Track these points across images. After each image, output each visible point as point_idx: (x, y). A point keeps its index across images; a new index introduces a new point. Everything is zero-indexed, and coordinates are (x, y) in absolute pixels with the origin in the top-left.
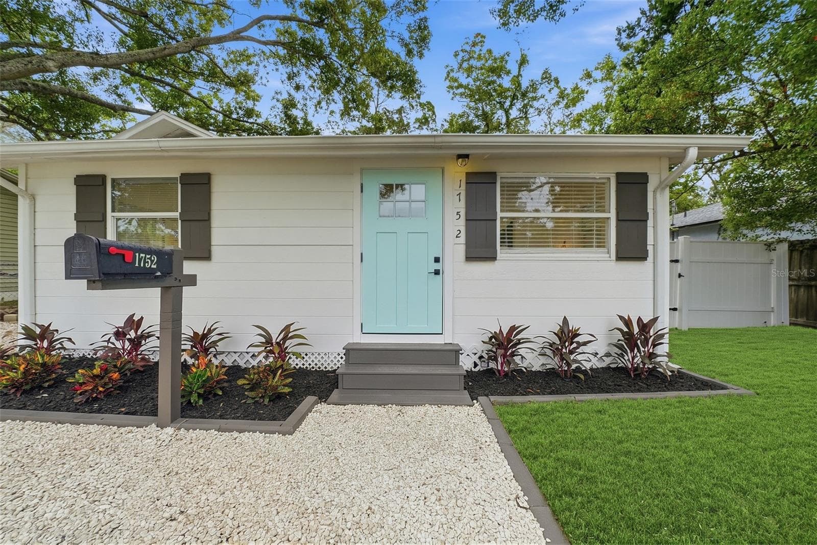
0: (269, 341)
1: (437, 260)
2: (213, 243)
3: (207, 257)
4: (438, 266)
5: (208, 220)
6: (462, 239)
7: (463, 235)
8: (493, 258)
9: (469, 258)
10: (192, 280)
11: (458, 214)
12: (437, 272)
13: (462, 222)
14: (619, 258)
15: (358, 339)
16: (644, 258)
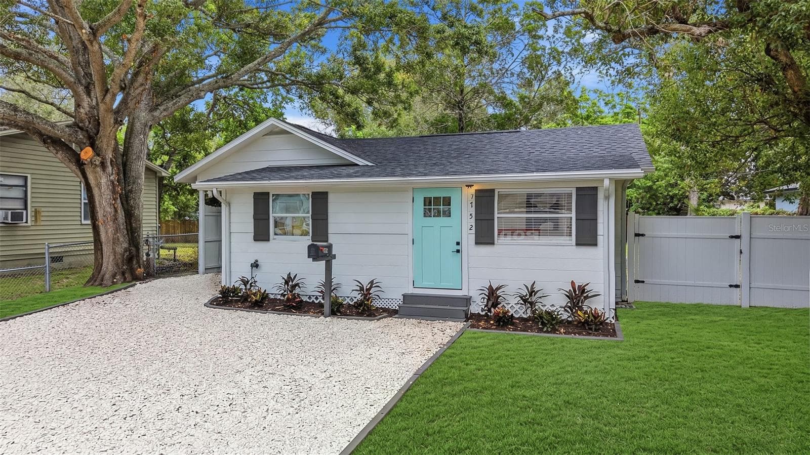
0: (362, 289)
1: (458, 244)
2: (329, 232)
3: (326, 241)
4: (458, 247)
5: (327, 219)
6: (473, 231)
7: (474, 228)
8: (492, 243)
9: (477, 243)
11: (471, 215)
12: (458, 251)
13: (473, 221)
14: (577, 244)
15: (411, 290)
16: (596, 245)
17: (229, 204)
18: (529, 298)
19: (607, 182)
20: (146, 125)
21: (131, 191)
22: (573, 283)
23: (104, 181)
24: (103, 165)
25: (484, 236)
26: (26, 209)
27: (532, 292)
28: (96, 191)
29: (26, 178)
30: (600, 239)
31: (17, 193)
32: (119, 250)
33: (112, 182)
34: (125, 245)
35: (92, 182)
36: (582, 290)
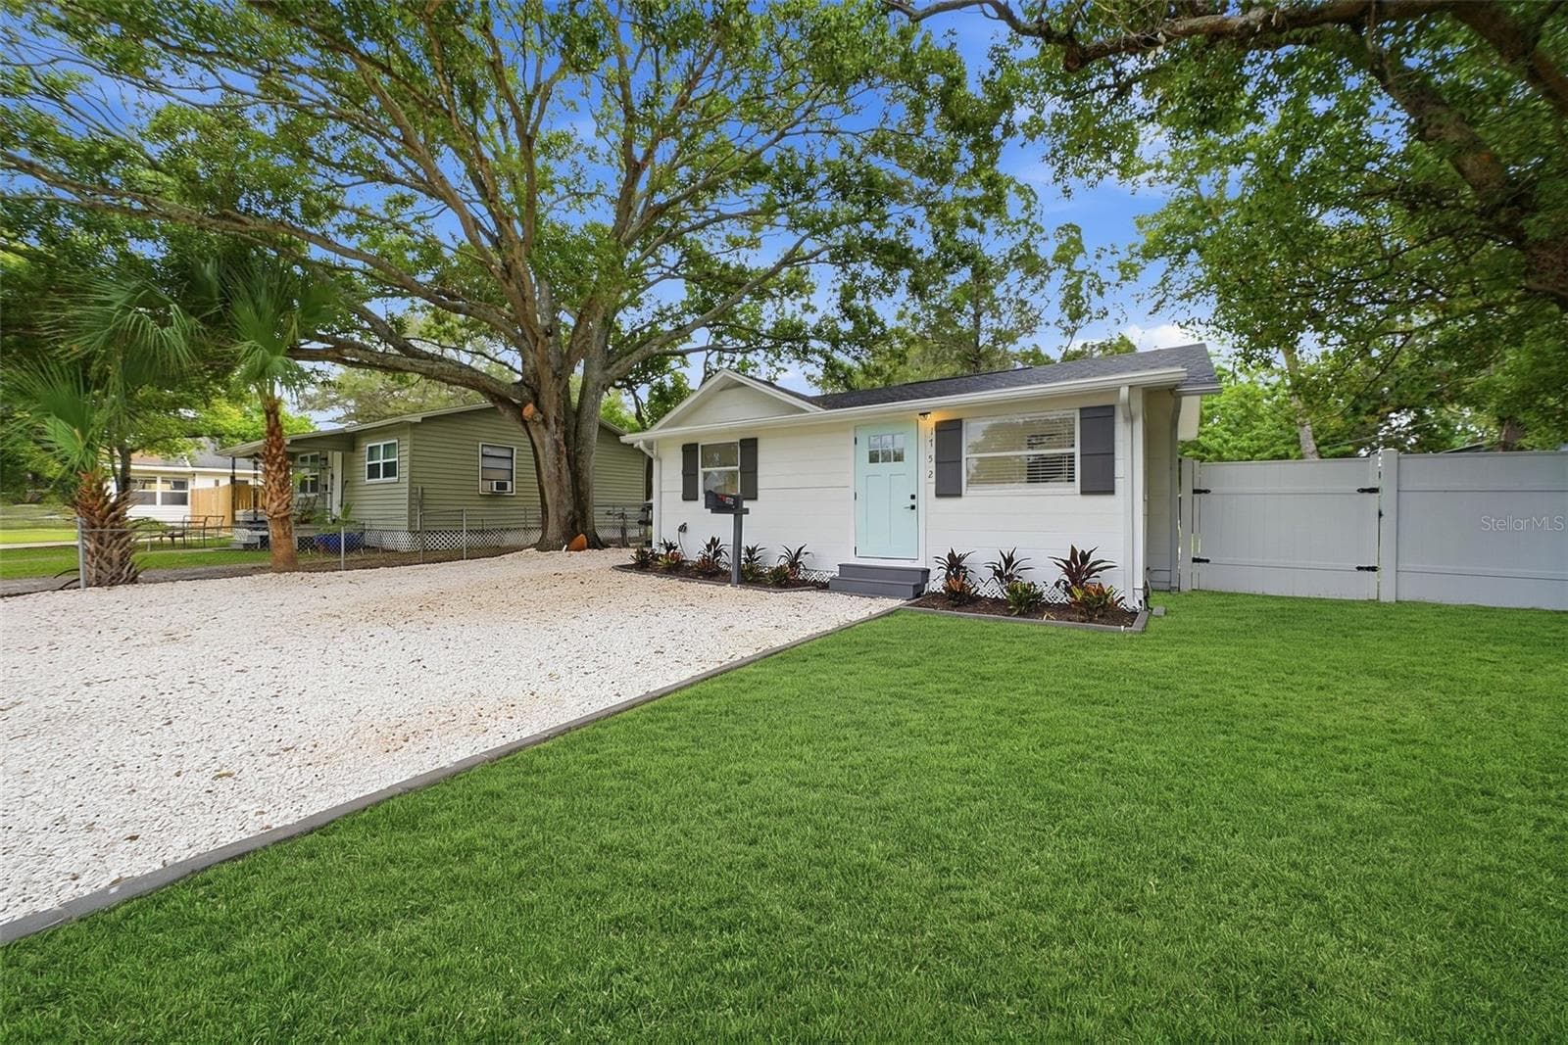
0: (788, 555)
1: (913, 497)
2: (759, 487)
3: (755, 498)
4: (914, 502)
5: (756, 471)
6: (933, 479)
7: (934, 475)
8: (960, 495)
9: (939, 495)
10: (747, 511)
11: (929, 457)
12: (913, 507)
13: (933, 465)
14: (1083, 492)
15: (853, 561)
16: (1112, 492)
17: (660, 460)
18: (1007, 569)
19: (1124, 392)
20: (598, 384)
21: (580, 453)
22: (1073, 550)
23: (547, 440)
24: (545, 422)
25: (948, 486)
26: (512, 480)
27: (1009, 561)
28: (540, 452)
29: (512, 450)
30: (1120, 484)
31: (506, 464)
32: (563, 513)
33: (556, 441)
34: (570, 508)
35: (536, 441)
36: (1085, 557)
